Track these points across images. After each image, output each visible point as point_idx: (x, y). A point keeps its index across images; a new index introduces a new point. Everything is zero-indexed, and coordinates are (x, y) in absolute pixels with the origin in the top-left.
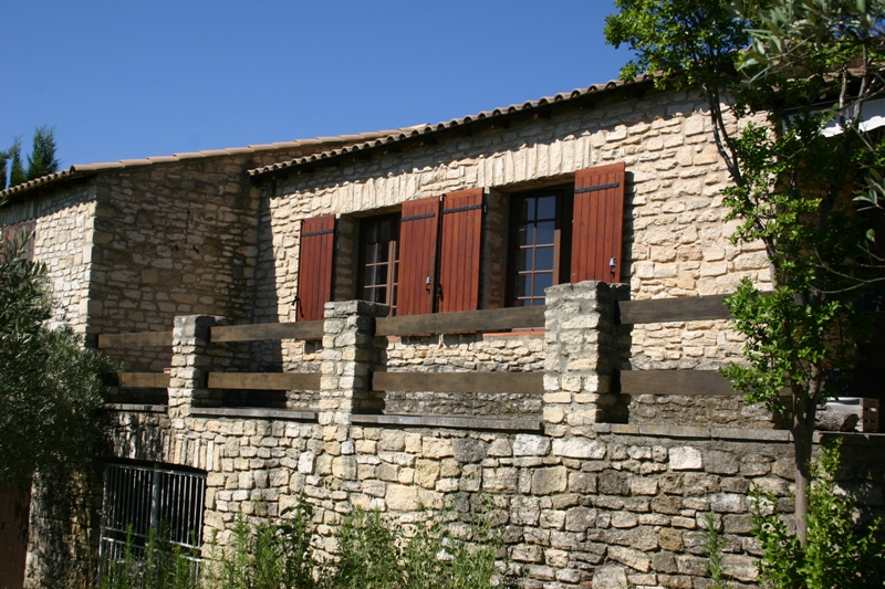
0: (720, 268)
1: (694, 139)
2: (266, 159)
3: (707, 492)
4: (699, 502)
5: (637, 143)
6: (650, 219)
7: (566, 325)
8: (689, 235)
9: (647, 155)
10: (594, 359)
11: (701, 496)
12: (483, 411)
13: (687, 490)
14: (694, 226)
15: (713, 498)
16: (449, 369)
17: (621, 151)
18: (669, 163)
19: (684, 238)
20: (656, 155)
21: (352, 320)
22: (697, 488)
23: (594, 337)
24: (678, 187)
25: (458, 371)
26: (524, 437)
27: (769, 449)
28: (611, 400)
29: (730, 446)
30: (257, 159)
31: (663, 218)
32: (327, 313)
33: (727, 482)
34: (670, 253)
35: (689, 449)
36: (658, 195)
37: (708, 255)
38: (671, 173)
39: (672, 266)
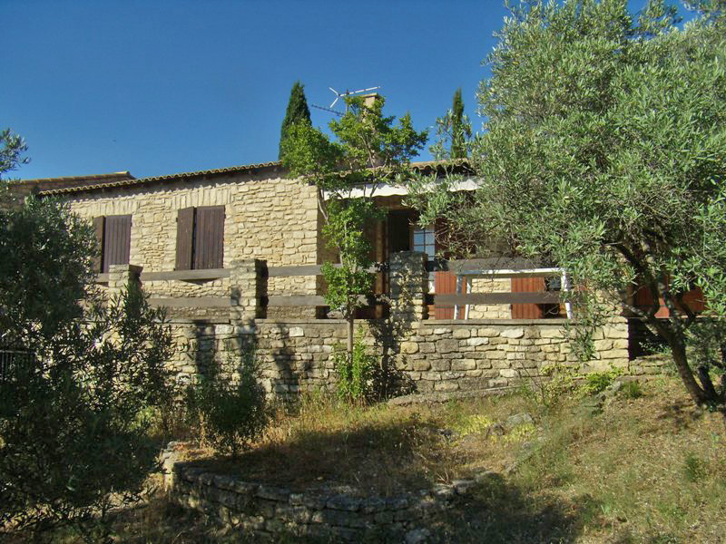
0: (292, 251)
1: (280, 194)
2: (46, 186)
3: (306, 345)
4: (303, 349)
5: (254, 194)
6: (259, 229)
7: (241, 277)
8: (278, 236)
9: (258, 200)
10: (254, 292)
11: (304, 346)
12: (175, 316)
13: (297, 345)
14: (280, 233)
15: (309, 347)
16: (157, 297)
17: (245, 197)
18: (269, 204)
19: (276, 238)
20: (263, 200)
21: (126, 274)
22: (301, 344)
23: (254, 282)
24: (272, 216)
25: (162, 297)
26: (220, 326)
27: (332, 327)
28: (261, 309)
29: (316, 326)
30: (40, 186)
31: (266, 228)
32: (110, 270)
33: (314, 340)
34: (269, 244)
35: (298, 328)
36: (264, 218)
37: (286, 246)
38: (271, 208)
39: (270, 249)
